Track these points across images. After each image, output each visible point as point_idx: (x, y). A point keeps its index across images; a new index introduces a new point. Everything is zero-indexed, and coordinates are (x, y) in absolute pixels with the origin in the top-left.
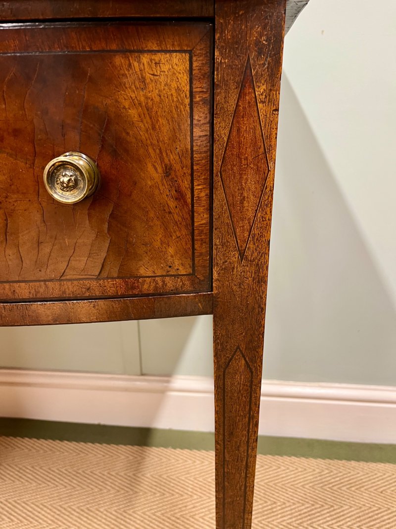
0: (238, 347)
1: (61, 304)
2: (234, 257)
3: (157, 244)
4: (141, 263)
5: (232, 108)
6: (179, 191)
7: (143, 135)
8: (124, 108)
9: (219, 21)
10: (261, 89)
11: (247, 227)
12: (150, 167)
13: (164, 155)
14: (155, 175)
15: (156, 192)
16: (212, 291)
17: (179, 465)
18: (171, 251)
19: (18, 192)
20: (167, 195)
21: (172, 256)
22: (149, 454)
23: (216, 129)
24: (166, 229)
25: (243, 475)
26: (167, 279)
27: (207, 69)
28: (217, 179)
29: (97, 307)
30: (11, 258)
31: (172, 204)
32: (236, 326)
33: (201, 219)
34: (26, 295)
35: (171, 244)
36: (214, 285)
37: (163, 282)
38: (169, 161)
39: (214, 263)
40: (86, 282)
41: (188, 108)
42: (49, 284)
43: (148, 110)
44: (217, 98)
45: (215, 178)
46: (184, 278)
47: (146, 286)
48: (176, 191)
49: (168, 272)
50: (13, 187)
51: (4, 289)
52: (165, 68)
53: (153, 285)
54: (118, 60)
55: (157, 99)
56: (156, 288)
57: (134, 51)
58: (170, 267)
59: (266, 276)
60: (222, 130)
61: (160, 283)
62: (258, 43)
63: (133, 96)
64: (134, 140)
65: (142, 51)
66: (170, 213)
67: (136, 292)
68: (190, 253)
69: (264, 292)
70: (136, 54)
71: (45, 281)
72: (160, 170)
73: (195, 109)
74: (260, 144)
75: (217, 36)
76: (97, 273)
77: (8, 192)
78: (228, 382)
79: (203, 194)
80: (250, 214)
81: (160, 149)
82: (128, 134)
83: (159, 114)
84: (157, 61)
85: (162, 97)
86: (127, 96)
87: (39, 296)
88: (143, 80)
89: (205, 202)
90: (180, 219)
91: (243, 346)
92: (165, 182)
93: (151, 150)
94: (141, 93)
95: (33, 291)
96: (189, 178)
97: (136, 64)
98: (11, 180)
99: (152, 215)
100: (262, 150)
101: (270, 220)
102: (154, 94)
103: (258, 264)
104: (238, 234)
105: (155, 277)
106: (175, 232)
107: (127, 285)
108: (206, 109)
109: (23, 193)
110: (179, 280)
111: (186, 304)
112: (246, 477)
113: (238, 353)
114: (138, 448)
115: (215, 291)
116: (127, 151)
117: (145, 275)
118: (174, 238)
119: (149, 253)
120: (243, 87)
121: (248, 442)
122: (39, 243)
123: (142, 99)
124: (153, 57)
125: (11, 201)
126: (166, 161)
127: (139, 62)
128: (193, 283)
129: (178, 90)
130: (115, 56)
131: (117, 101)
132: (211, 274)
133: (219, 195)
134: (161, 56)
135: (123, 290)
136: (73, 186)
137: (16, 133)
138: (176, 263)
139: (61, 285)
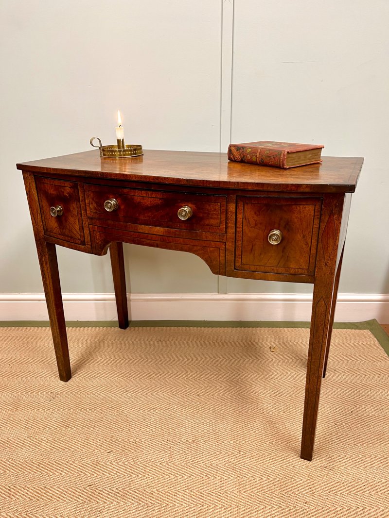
0: (322, 297)
1: (264, 274)
2: (323, 265)
3: (298, 258)
4: (291, 263)
5: (326, 221)
6: (306, 242)
7: (298, 226)
8: (293, 219)
10: (336, 216)
12: (298, 235)
14: (300, 238)
15: (300, 242)
16: (314, 275)
18: (302, 261)
19: (258, 239)
20: (303, 243)
23: (321, 226)
24: (301, 253)
25: (320, 350)
26: (299, 269)
27: (319, 210)
28: (320, 240)
29: (275, 276)
31: (304, 246)
32: (322, 289)
34: (253, 270)
35: (302, 258)
36: (315, 273)
38: (305, 233)
39: (316, 266)
40: (272, 267)
41: (313, 219)
43: (300, 219)
44: (322, 217)
46: (305, 270)
47: (292, 271)
52: (307, 209)
54: (294, 206)
56: (295, 272)
57: (298, 205)
58: (301, 266)
60: (323, 226)
61: (297, 271)
62: (335, 205)
64: (295, 227)
65: (301, 205)
66: (303, 249)
67: (288, 273)
68: (308, 261)
71: (260, 266)
72: (301, 236)
73: (315, 220)
74: (335, 231)
75: (323, 202)
77: (255, 239)
78: (317, 310)
79: (315, 244)
80: (330, 252)
81: (302, 230)
82: (293, 225)
83: (303, 220)
85: (305, 216)
86: (295, 216)
88: (300, 212)
89: (315, 246)
90: (306, 251)
91: (324, 297)
92: (303, 239)
93: (300, 230)
94: (299, 215)
95: (256, 268)
96: (310, 239)
98: (257, 236)
99: (297, 249)
100: (335, 233)
102: (303, 216)
103: (331, 268)
104: (325, 257)
105: (295, 268)
106: (304, 255)
107: (286, 270)
108: (318, 220)
110: (303, 270)
112: (321, 350)
113: (322, 299)
115: (316, 276)
116: (292, 230)
117: (292, 267)
119: (294, 261)
120: (330, 215)
122: (261, 254)
123: (299, 217)
124: (304, 206)
125: (255, 241)
127: (300, 207)
128: (308, 272)
129: (310, 215)
131: (291, 217)
132: (315, 269)
133: (320, 245)
134: (306, 206)
135: (284, 272)
136: (276, 240)
137: (261, 223)
138: (303, 265)
139: (265, 268)
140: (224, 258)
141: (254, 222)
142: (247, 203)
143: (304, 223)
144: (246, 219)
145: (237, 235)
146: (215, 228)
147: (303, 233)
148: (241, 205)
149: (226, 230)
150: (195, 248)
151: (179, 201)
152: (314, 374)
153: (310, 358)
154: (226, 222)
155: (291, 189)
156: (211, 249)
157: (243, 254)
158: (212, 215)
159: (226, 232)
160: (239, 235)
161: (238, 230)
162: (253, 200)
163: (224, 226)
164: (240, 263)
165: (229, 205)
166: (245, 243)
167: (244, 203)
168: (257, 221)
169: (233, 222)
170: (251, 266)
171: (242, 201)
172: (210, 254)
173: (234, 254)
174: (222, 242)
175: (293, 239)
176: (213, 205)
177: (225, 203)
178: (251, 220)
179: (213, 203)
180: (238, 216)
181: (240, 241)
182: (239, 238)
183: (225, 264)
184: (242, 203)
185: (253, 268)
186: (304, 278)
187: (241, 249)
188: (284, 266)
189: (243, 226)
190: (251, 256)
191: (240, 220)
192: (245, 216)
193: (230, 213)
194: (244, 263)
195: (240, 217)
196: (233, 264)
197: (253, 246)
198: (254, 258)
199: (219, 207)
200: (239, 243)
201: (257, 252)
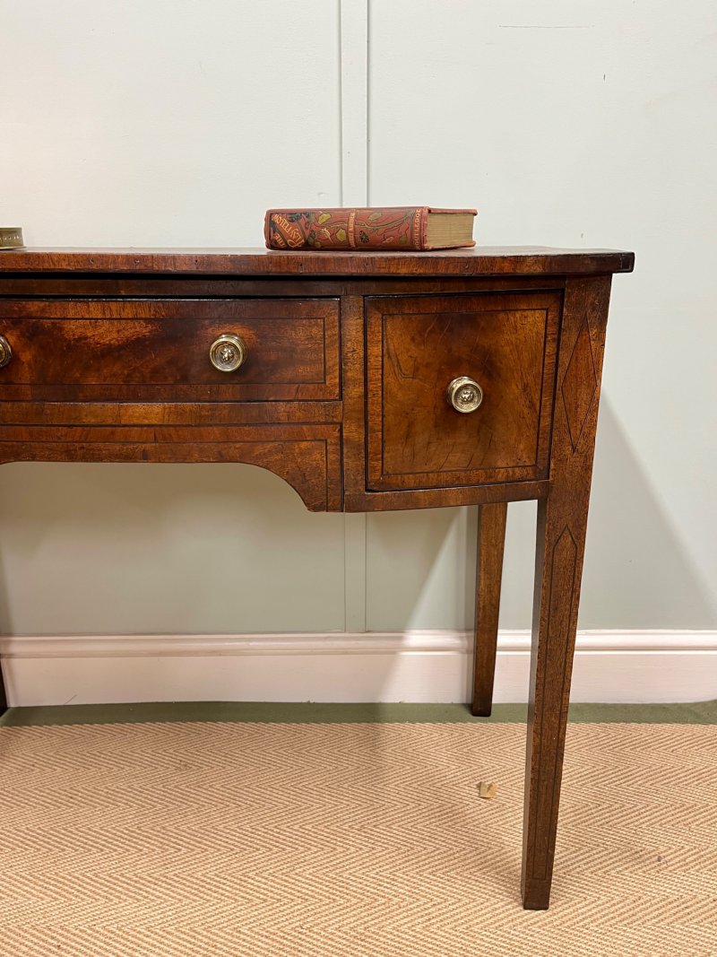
0: (567, 526)
2: (568, 450)
3: (512, 442)
4: (499, 457)
5: (573, 345)
6: (531, 401)
7: (512, 364)
8: (501, 346)
9: (568, 290)
10: (594, 332)
11: (579, 427)
12: (514, 386)
13: (524, 376)
14: (516, 391)
15: (516, 403)
16: (548, 478)
17: (423, 739)
18: (522, 446)
19: (421, 406)
20: (523, 405)
21: (522, 451)
22: (383, 730)
23: (560, 357)
24: (520, 429)
25: (564, 650)
26: (516, 469)
27: (557, 319)
28: (559, 392)
30: (407, 455)
31: (526, 411)
32: (566, 508)
33: (545, 422)
34: (411, 485)
35: (522, 441)
36: (551, 473)
37: (513, 471)
39: (552, 455)
40: (457, 473)
41: (543, 345)
42: (431, 475)
43: (516, 347)
44: (563, 338)
45: (557, 391)
46: (528, 468)
47: (500, 476)
48: (529, 401)
49: (517, 463)
50: (418, 402)
51: (397, 479)
52: (530, 320)
53: (506, 474)
54: (501, 316)
55: (523, 339)
56: (507, 476)
57: (511, 310)
58: (520, 459)
59: (591, 465)
60: (565, 358)
61: (511, 473)
62: (592, 304)
63: (508, 338)
64: (505, 367)
65: (517, 310)
66: (524, 417)
67: (492, 480)
68: (535, 448)
69: (590, 478)
70: (513, 312)
71: (428, 473)
72: (520, 387)
73: (547, 345)
74: (591, 367)
75: (565, 300)
76: (466, 465)
77: (414, 406)
78: (556, 558)
79: (548, 404)
80: (582, 417)
81: (522, 373)
82: (501, 363)
83: (523, 349)
84: (526, 316)
85: (527, 338)
86: (504, 338)
87: (422, 484)
88: (515, 328)
89: (548, 410)
90: (531, 422)
91: (570, 526)
92: (523, 395)
93: (516, 375)
94: (514, 336)
95: (417, 481)
96: (539, 392)
97: (512, 318)
98: (418, 398)
99: (510, 419)
100: (592, 372)
101: (596, 421)
102: (522, 337)
103: (586, 456)
104: (572, 432)
105: (508, 468)
106: (526, 432)
107: (487, 475)
108: (554, 345)
109: (424, 407)
110: (525, 470)
112: (567, 652)
113: (567, 531)
114: (367, 725)
115: (551, 479)
116: (499, 375)
117: (500, 467)
118: (524, 436)
119: (505, 449)
120: (581, 330)
121: (570, 615)
122: (429, 443)
123: (514, 340)
124: (524, 313)
125: (415, 412)
126: (525, 381)
127: (514, 317)
128: (535, 473)
129: (537, 333)
130: (499, 313)
131: (497, 342)
132: (549, 464)
133: (559, 404)
134: (529, 313)
135: (483, 479)
136: (470, 400)
137: (427, 365)
138: (524, 456)
139: (438, 476)
140: (337, 466)
141: (412, 363)
142: (391, 315)
143: (525, 354)
144: (390, 357)
145: (370, 400)
146: (311, 387)
147: (522, 378)
148: (375, 320)
149: (341, 390)
150: (259, 449)
151: (207, 322)
152: (551, 709)
153: (542, 676)
154: (341, 368)
155: (502, 269)
156: (303, 445)
157: (387, 448)
158: (303, 352)
159: (341, 397)
160: (375, 399)
161: (371, 387)
162: (407, 307)
163: (337, 380)
164: (379, 473)
165: (349, 322)
166: (390, 419)
167: (383, 315)
168: (418, 359)
169: (359, 366)
170: (406, 477)
171: (378, 309)
172: (299, 460)
173: (363, 451)
174: (331, 423)
175: (502, 397)
176: (304, 325)
177: (336, 318)
178: (403, 358)
179: (304, 322)
180: (369, 352)
181: (378, 415)
182: (374, 408)
183: (342, 481)
184: (380, 316)
185: (410, 480)
186: (527, 489)
187: (380, 436)
188: (482, 467)
189: (382, 375)
190: (406, 450)
191: (374, 361)
192: (388, 350)
193: (349, 344)
194: (390, 472)
195: (376, 354)
196: (360, 478)
197: (411, 425)
198: (414, 455)
199: (321, 329)
200: (375, 421)
201: (420, 440)
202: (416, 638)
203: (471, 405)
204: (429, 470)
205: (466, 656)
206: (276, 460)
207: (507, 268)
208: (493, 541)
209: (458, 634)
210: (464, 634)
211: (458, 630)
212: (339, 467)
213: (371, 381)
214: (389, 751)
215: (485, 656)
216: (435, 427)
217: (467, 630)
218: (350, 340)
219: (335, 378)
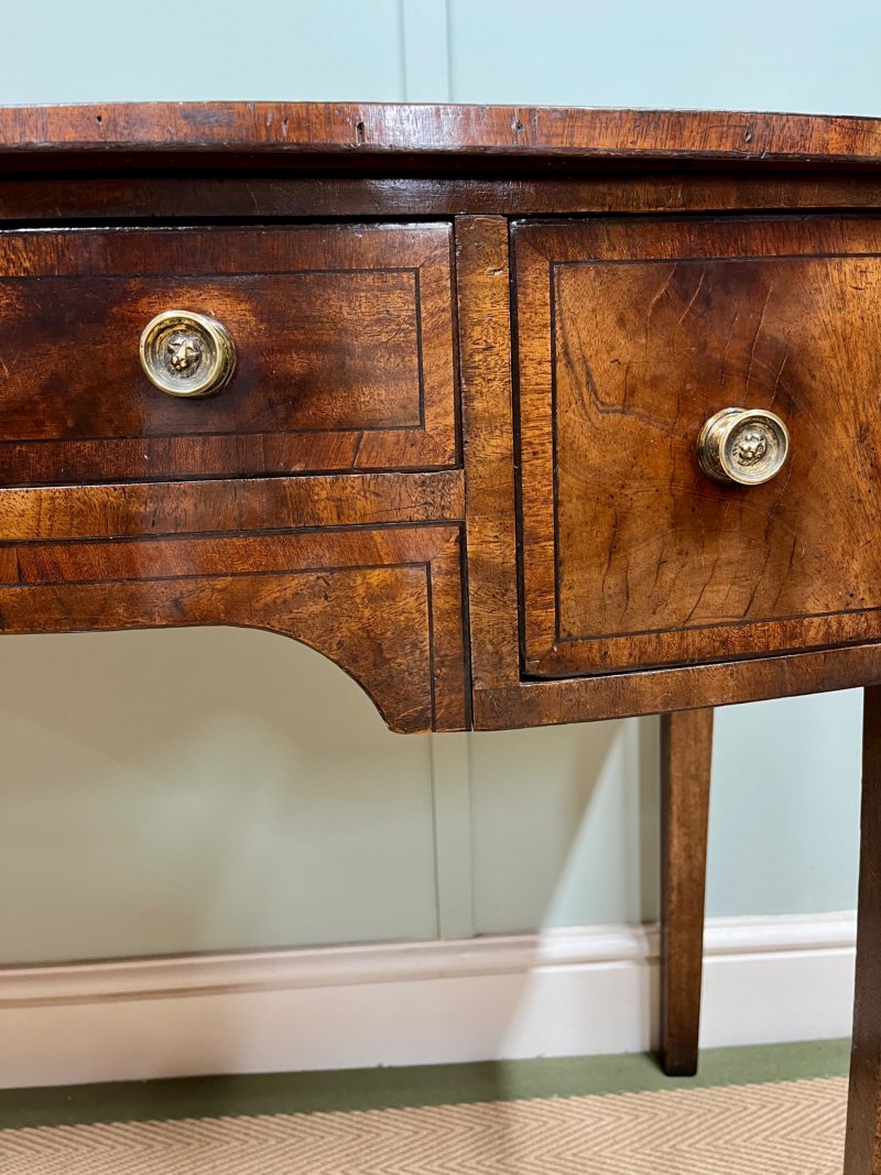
1: (680, 674)
3: (837, 556)
4: (810, 590)
7: (835, 379)
8: (813, 338)
12: (839, 430)
13: (860, 407)
14: (844, 442)
15: (844, 468)
17: (588, 1130)
18: (856, 566)
19: (642, 477)
20: (859, 473)
21: (856, 577)
22: (515, 1115)
24: (852, 528)
26: (846, 616)
29: (735, 675)
30: (611, 592)
31: (864, 486)
34: (623, 661)
35: (857, 555)
37: (839, 623)
38: (867, 417)
40: (723, 630)
42: (665, 637)
43: (844, 340)
46: (871, 615)
47: (812, 633)
48: (871, 465)
49: (848, 604)
50: (635, 469)
51: (590, 649)
52: (873, 278)
53: (823, 628)
54: (814, 268)
55: (859, 323)
56: (827, 634)
57: (835, 255)
58: (852, 595)
61: (834, 626)
63: (827, 319)
64: (821, 387)
65: (845, 255)
66: (860, 501)
67: (796, 644)
70: (838, 259)
71: (659, 631)
72: (852, 432)
76: (742, 612)
77: (627, 478)
81: (856, 400)
82: (813, 377)
83: (858, 345)
84: (863, 268)
85: (866, 321)
86: (819, 320)
87: (645, 659)
88: (842, 297)
90: (874, 511)
92: (857, 451)
93: (842, 402)
94: (838, 315)
95: (636, 652)
97: (835, 273)
98: (635, 458)
99: (833, 506)
102: (855, 318)
105: (828, 614)
106: (864, 533)
107: (785, 632)
109: (649, 479)
110: (863, 619)
111: (872, 663)
114: (487, 1107)
116: (809, 404)
117: (813, 612)
118: (861, 544)
119: (824, 572)
122: (661, 563)
123: (839, 324)
124: (859, 263)
125: (628, 492)
126: (863, 419)
127: (840, 270)
130: (809, 262)
131: (803, 327)
134: (870, 262)
135: (777, 642)
136: (760, 456)
137: (655, 382)
138: (861, 588)
139: (682, 638)
140: (454, 624)
141: (619, 377)
142: (572, 264)
143: (862, 356)
144: (569, 364)
145: (526, 466)
146: (390, 436)
147: (856, 413)
148: (535, 276)
149: (460, 444)
150: (271, 592)
151: (134, 284)
154: (458, 392)
155: (825, 144)
156: (376, 577)
157: (566, 578)
158: (368, 352)
159: (460, 461)
160: (537, 468)
161: (527, 434)
162: (605, 245)
163: (451, 420)
164: (549, 637)
165: (475, 278)
166: (571, 508)
167: (552, 264)
168: (634, 369)
169: (500, 386)
170: (610, 642)
171: (541, 249)
172: (367, 613)
173: (513, 586)
174: (437, 523)
175: (815, 455)
176: (370, 288)
177: (446, 269)
178: (600, 366)
179: (370, 279)
180: (522, 350)
181: (545, 501)
182: (537, 485)
183: (467, 659)
184: (547, 265)
185: (621, 651)
186: (867, 661)
187: (551, 551)
188: (776, 615)
189: (554, 406)
190: (611, 582)
191: (535, 374)
192: (565, 346)
193: (476, 333)
194: (575, 632)
195: (537, 356)
196: (509, 649)
197: (619, 522)
198: (627, 593)
199: (411, 297)
200: (539, 516)
201: (641, 557)
202: (561, 940)
203: (761, 466)
204: (662, 625)
205: (647, 969)
206: (313, 616)
207: (836, 145)
208: (693, 770)
209: (627, 931)
210: (641, 931)
211: (629, 923)
212: (459, 625)
213: (528, 420)
214: (531, 1159)
215: (685, 970)
216: (673, 525)
217: (646, 922)
218: (479, 323)
219: (447, 414)
